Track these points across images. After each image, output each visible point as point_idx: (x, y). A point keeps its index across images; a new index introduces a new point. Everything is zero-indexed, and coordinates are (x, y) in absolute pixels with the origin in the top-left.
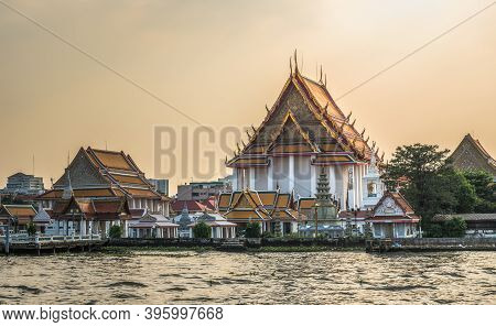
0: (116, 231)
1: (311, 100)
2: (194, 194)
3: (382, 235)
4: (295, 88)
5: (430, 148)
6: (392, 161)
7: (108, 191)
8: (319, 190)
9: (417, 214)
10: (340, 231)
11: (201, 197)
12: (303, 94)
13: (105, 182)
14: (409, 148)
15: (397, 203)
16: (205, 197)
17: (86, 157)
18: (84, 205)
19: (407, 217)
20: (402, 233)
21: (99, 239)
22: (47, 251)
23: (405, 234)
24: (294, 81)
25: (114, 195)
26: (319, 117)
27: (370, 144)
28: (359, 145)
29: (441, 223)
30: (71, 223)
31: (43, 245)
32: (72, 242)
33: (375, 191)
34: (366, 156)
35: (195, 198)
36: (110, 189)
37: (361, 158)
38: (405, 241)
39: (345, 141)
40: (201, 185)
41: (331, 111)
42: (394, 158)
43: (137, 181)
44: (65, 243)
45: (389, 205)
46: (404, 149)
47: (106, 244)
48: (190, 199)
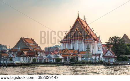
0: (35, 60)
1: (83, 25)
2: (49, 50)
3: (107, 61)
4: (78, 21)
5: (119, 37)
6: (109, 41)
7: (28, 49)
8: (87, 49)
9: (116, 55)
10: (93, 60)
11: (51, 51)
12: (80, 23)
13: (28, 47)
14: (113, 38)
15: (111, 52)
16: (52, 51)
17: (22, 40)
18: (25, 53)
19: (114, 56)
20: (112, 60)
21: (30, 62)
22: (17, 65)
23: (113, 60)
24: (78, 20)
25: (30, 50)
26: (85, 29)
27: (98, 37)
28: (95, 37)
29: (122, 58)
30: (22, 58)
31: (16, 64)
32: (23, 63)
33: (100, 49)
34: (97, 40)
35: (49, 51)
36: (29, 49)
37: (96, 40)
38: (113, 62)
39: (92, 36)
40: (51, 47)
41: (87, 28)
42: (109, 40)
43: (36, 46)
44: (22, 63)
45: (109, 53)
46: (112, 38)
47: (32, 63)
48: (48, 51)
